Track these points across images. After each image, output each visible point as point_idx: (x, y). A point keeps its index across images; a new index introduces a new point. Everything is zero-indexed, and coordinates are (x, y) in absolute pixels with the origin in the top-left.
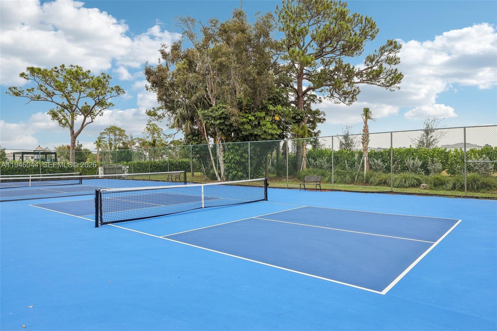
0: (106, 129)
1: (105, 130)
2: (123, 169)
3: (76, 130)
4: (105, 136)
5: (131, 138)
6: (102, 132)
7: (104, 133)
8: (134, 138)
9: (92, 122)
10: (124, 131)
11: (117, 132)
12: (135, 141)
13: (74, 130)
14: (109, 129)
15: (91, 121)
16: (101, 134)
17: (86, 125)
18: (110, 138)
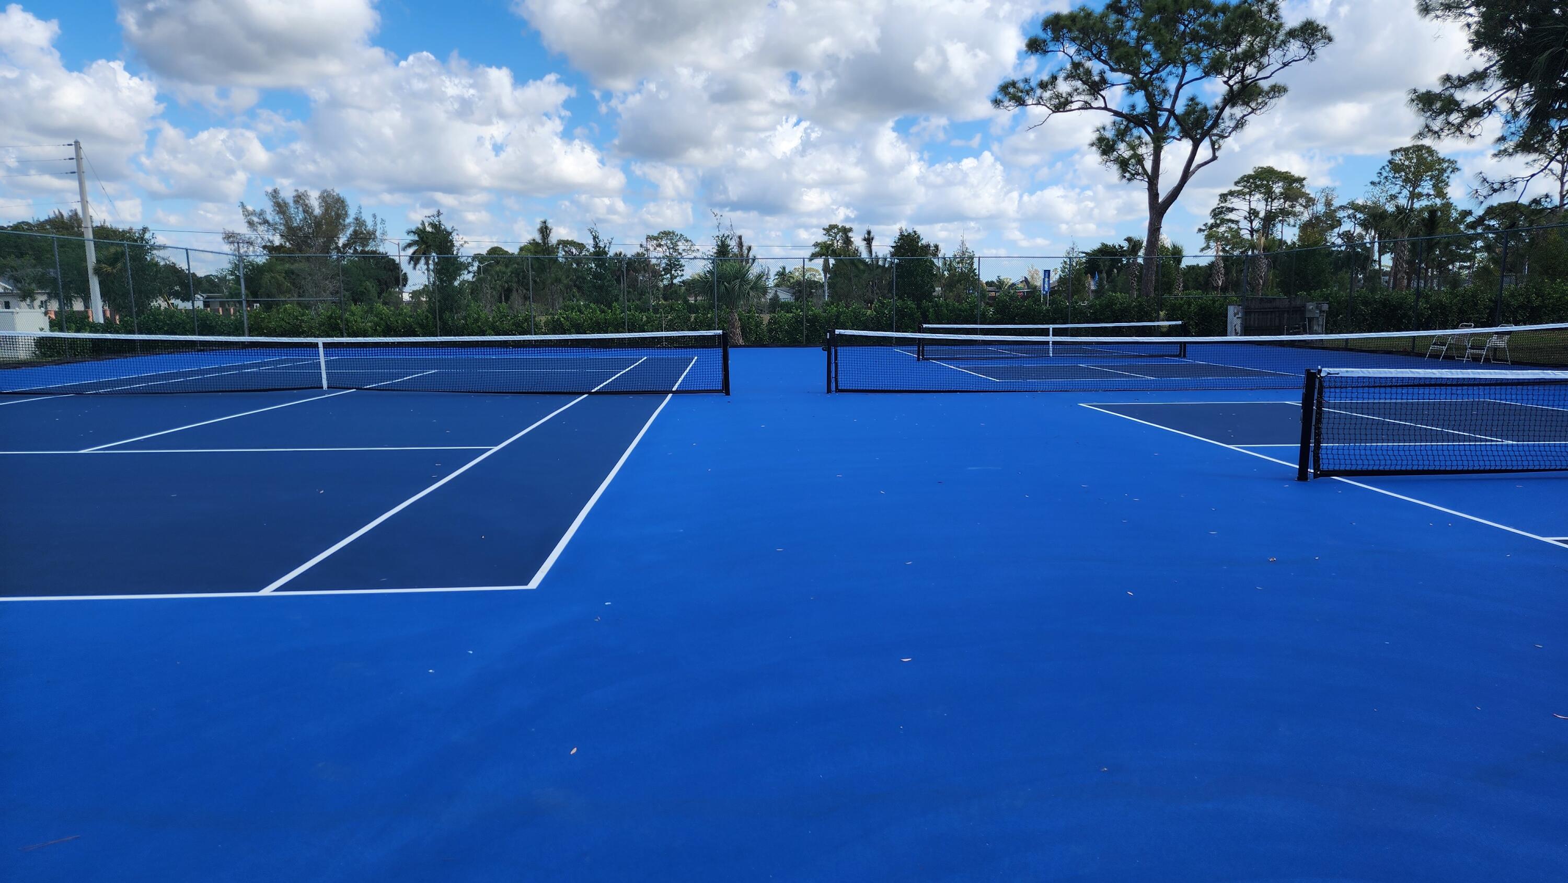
0: (1242, 178)
1: (1236, 183)
2: (1308, 315)
3: (1163, 192)
4: (1235, 202)
5: (1328, 204)
6: (1225, 191)
7: (1231, 193)
8: (1336, 203)
9: (1214, 158)
10: (1300, 180)
11: (1278, 188)
12: (1341, 214)
13: (1159, 192)
14: (1250, 177)
15: (1210, 156)
16: (1224, 197)
17: (1194, 172)
18: (1251, 209)
